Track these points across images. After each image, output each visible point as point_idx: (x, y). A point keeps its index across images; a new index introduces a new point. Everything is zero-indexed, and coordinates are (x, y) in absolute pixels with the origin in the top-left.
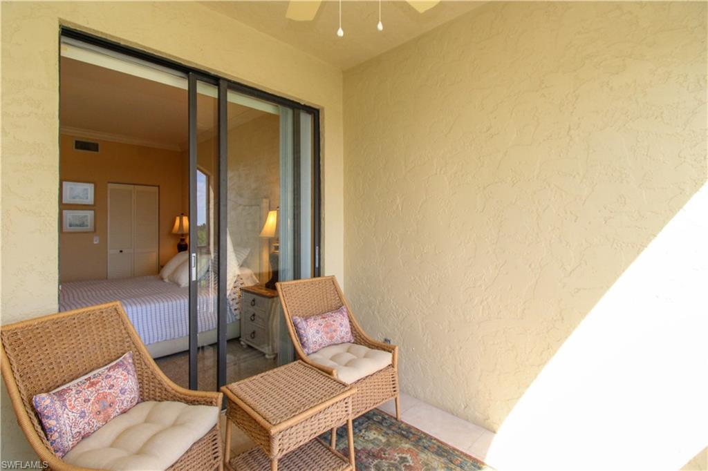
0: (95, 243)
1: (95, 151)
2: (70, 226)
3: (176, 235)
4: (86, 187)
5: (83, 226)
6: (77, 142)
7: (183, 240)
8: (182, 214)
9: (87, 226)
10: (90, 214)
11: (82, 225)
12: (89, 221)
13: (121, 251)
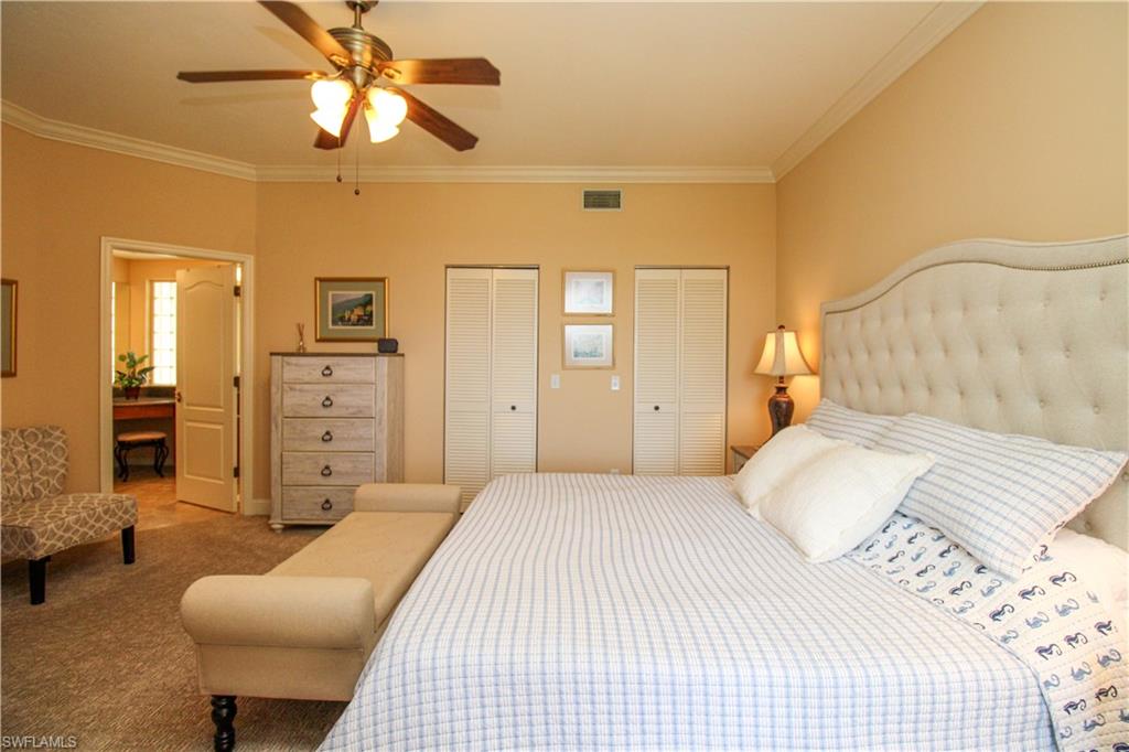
0: (614, 388)
1: (614, 207)
2: (576, 356)
3: (766, 378)
4: (599, 280)
5: (595, 356)
6: (587, 195)
7: (781, 390)
8: (782, 327)
9: (601, 355)
10: (606, 331)
11: (592, 354)
12: (604, 346)
13: (657, 408)
